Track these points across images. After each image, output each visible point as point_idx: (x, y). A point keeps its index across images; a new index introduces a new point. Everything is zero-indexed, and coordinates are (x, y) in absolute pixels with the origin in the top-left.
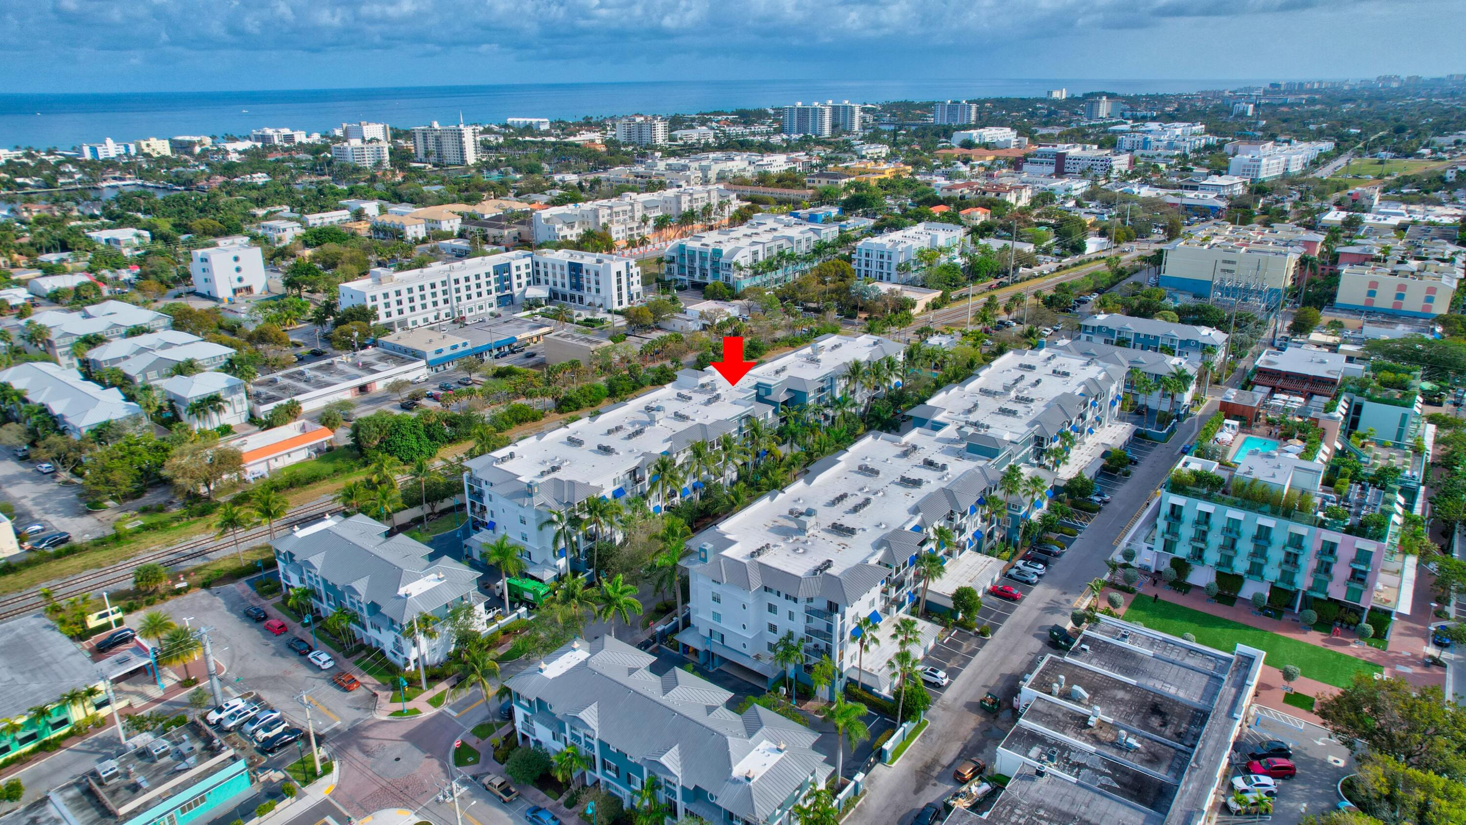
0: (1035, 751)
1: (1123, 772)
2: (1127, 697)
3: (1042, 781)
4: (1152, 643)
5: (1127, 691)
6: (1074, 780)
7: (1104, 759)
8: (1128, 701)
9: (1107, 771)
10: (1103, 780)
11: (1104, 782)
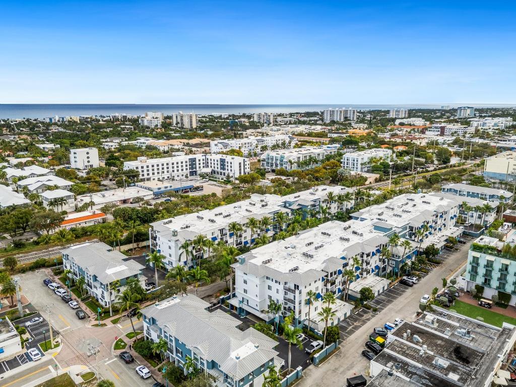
0: (390, 364)
1: (435, 379)
2: (443, 343)
3: (391, 379)
4: (459, 320)
5: (443, 341)
6: (408, 379)
7: (425, 372)
8: (443, 345)
9: (427, 377)
10: (424, 381)
11: (424, 382)
